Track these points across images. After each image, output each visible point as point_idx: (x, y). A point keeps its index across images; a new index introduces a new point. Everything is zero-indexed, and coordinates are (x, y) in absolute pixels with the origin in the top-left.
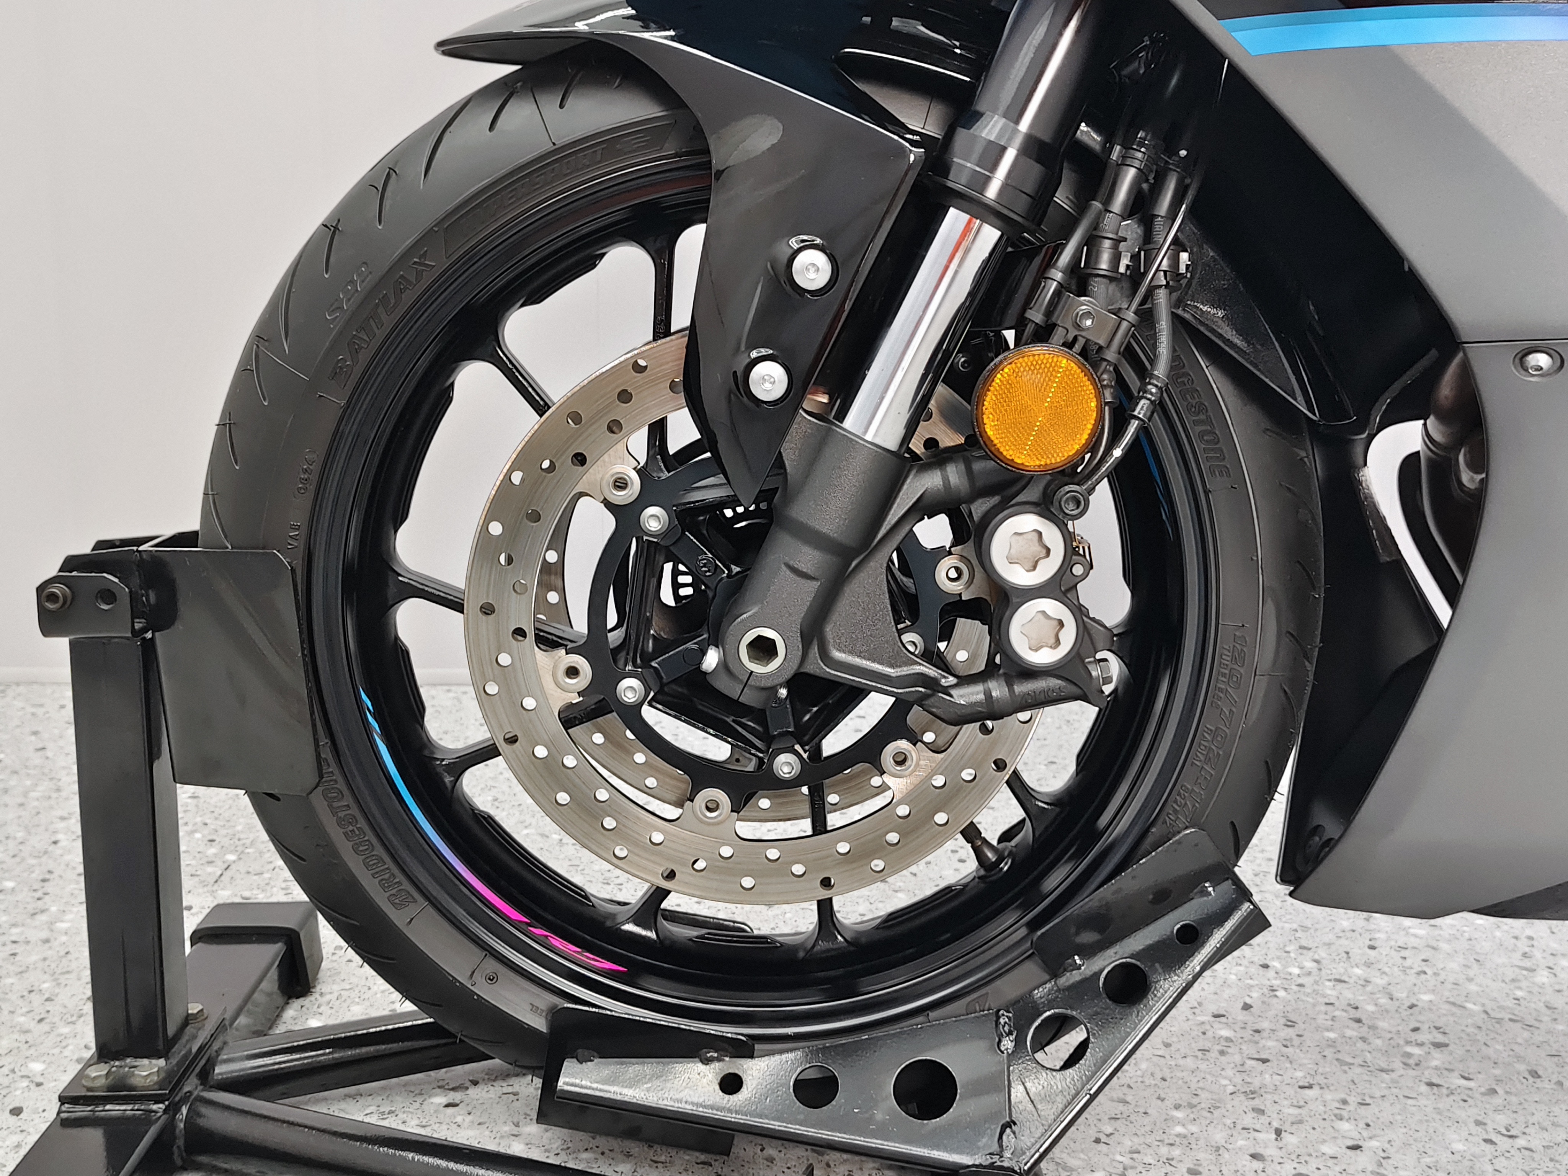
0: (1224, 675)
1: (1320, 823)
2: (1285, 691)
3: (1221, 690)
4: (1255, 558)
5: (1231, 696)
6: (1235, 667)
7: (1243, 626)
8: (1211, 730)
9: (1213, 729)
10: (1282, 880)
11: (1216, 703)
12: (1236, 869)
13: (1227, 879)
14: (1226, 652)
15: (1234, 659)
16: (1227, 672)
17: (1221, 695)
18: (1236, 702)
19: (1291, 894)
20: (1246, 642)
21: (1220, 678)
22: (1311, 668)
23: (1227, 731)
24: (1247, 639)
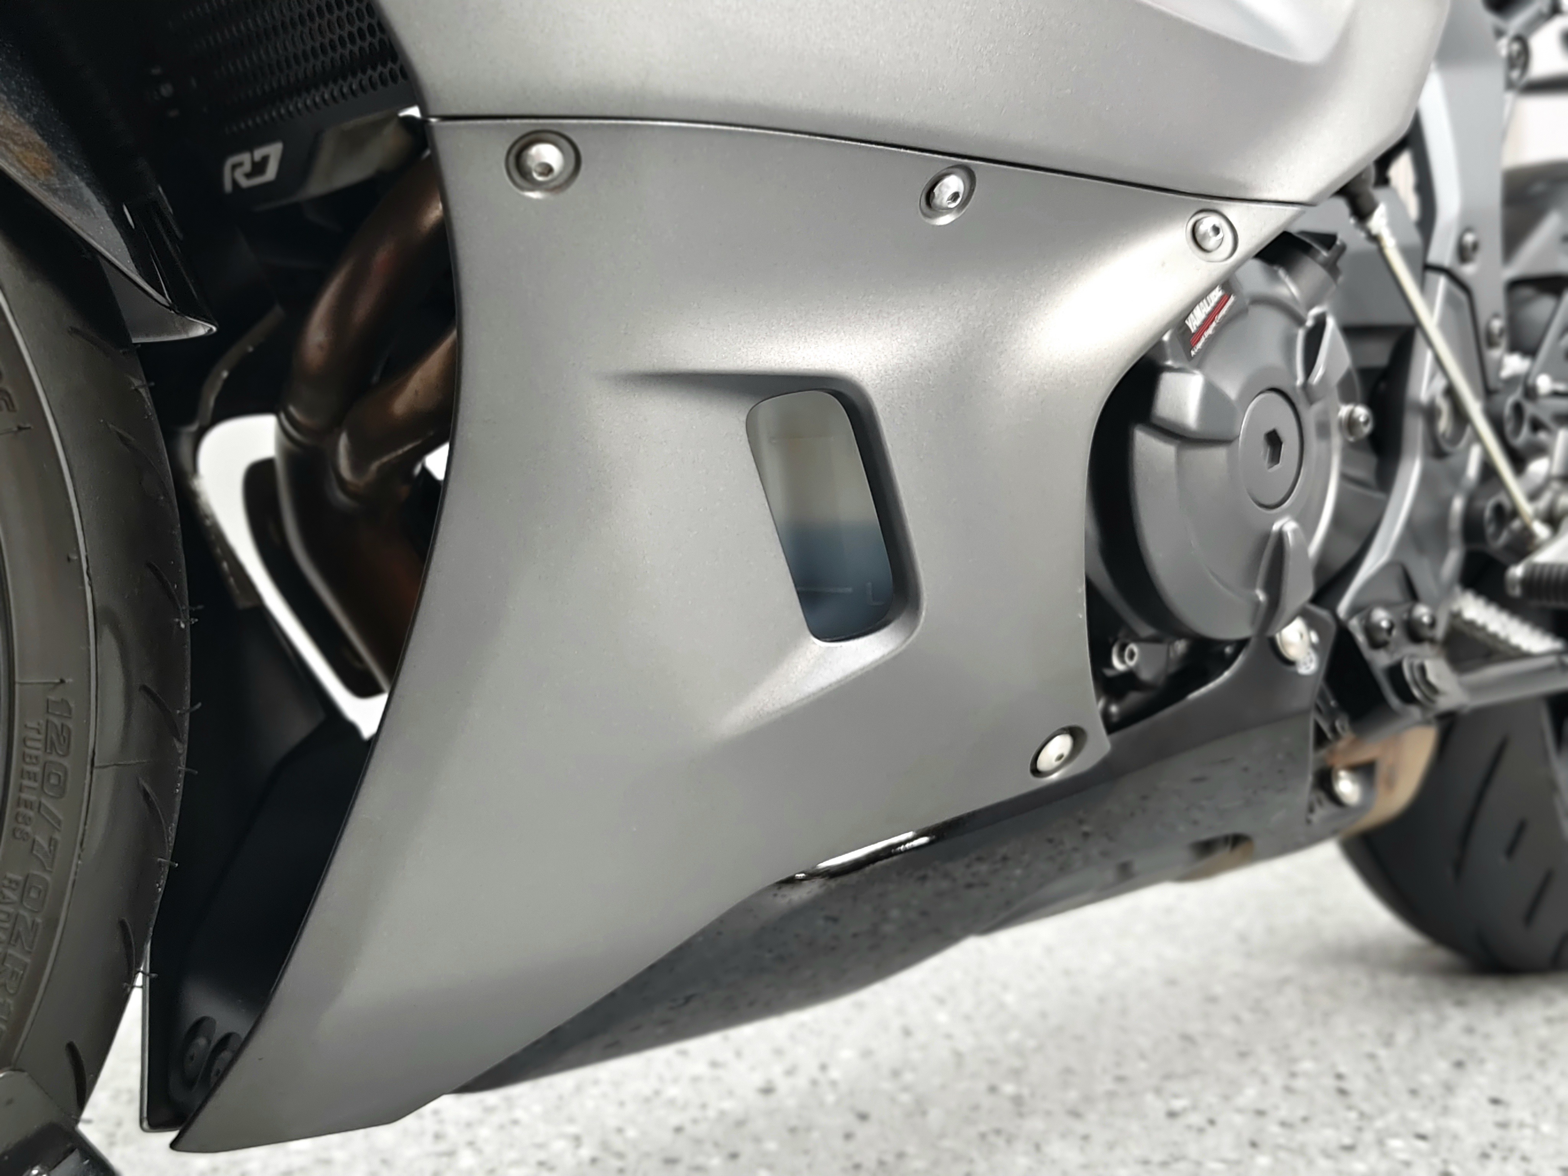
0: (32, 776)
1: (203, 1015)
2: (145, 790)
3: (28, 804)
4: (75, 557)
5: (50, 813)
6: (53, 758)
7: (62, 681)
8: (17, 883)
9: (20, 878)
10: (150, 1124)
11: (22, 831)
12: (82, 1128)
13: (72, 1151)
14: (33, 734)
15: (49, 746)
16: (37, 769)
17: (31, 813)
18: (59, 822)
19: (174, 1145)
20: (70, 711)
21: (26, 782)
22: (182, 748)
23: (48, 877)
24: (72, 705)
